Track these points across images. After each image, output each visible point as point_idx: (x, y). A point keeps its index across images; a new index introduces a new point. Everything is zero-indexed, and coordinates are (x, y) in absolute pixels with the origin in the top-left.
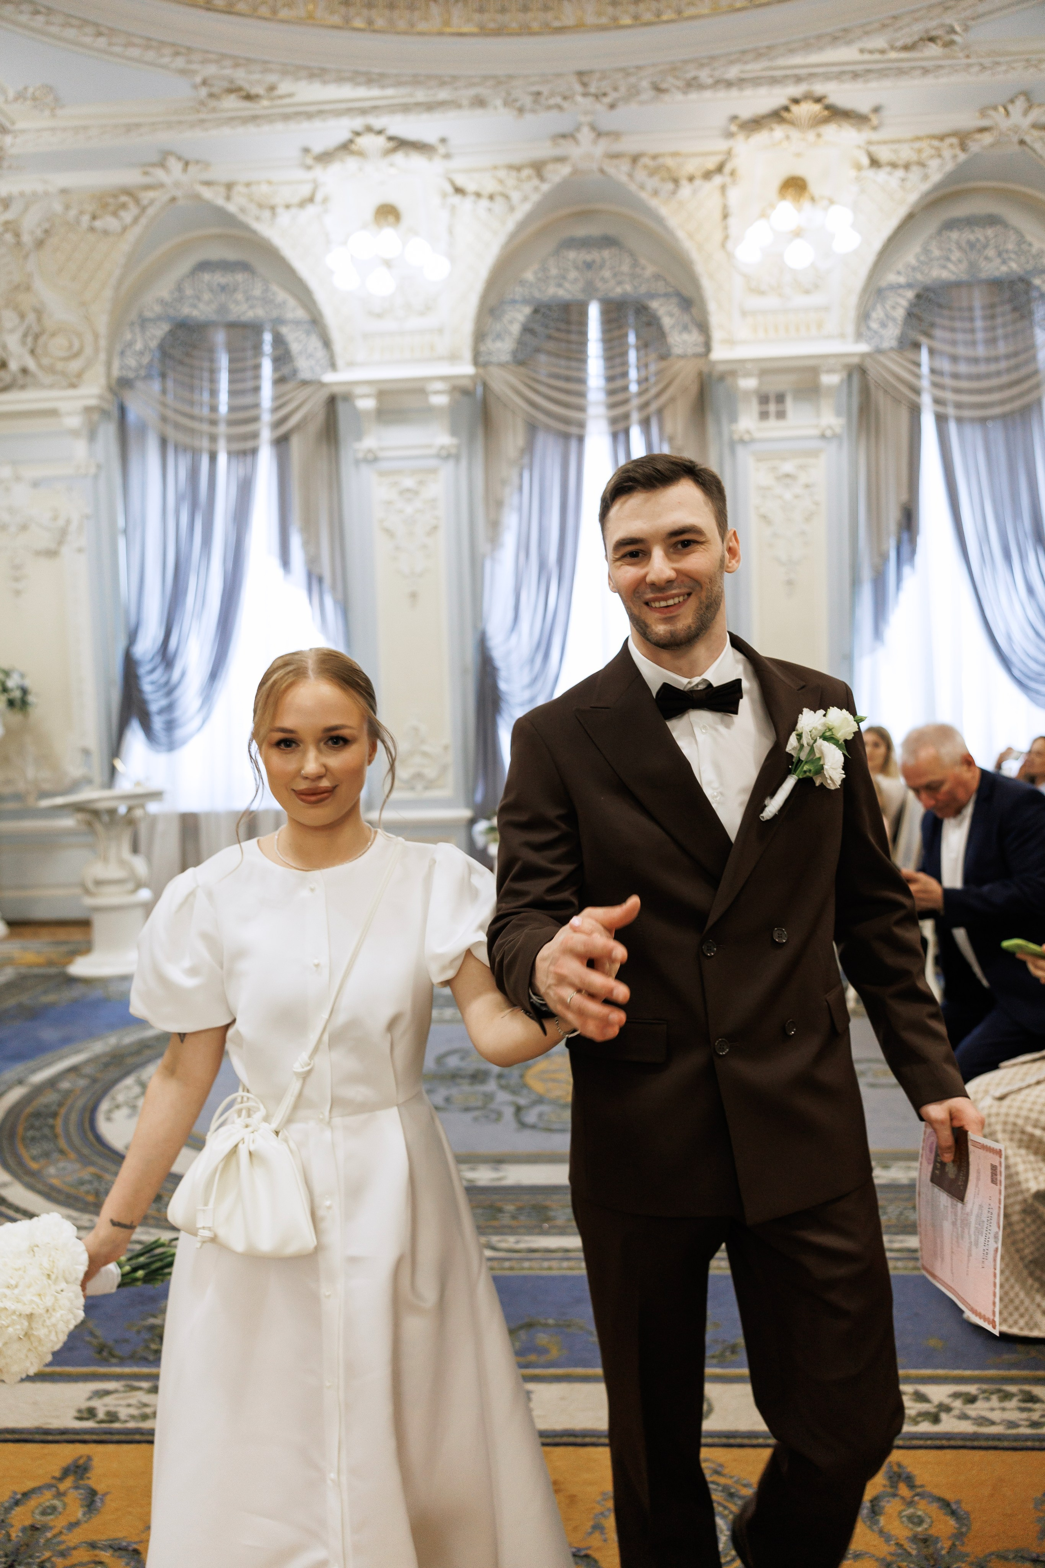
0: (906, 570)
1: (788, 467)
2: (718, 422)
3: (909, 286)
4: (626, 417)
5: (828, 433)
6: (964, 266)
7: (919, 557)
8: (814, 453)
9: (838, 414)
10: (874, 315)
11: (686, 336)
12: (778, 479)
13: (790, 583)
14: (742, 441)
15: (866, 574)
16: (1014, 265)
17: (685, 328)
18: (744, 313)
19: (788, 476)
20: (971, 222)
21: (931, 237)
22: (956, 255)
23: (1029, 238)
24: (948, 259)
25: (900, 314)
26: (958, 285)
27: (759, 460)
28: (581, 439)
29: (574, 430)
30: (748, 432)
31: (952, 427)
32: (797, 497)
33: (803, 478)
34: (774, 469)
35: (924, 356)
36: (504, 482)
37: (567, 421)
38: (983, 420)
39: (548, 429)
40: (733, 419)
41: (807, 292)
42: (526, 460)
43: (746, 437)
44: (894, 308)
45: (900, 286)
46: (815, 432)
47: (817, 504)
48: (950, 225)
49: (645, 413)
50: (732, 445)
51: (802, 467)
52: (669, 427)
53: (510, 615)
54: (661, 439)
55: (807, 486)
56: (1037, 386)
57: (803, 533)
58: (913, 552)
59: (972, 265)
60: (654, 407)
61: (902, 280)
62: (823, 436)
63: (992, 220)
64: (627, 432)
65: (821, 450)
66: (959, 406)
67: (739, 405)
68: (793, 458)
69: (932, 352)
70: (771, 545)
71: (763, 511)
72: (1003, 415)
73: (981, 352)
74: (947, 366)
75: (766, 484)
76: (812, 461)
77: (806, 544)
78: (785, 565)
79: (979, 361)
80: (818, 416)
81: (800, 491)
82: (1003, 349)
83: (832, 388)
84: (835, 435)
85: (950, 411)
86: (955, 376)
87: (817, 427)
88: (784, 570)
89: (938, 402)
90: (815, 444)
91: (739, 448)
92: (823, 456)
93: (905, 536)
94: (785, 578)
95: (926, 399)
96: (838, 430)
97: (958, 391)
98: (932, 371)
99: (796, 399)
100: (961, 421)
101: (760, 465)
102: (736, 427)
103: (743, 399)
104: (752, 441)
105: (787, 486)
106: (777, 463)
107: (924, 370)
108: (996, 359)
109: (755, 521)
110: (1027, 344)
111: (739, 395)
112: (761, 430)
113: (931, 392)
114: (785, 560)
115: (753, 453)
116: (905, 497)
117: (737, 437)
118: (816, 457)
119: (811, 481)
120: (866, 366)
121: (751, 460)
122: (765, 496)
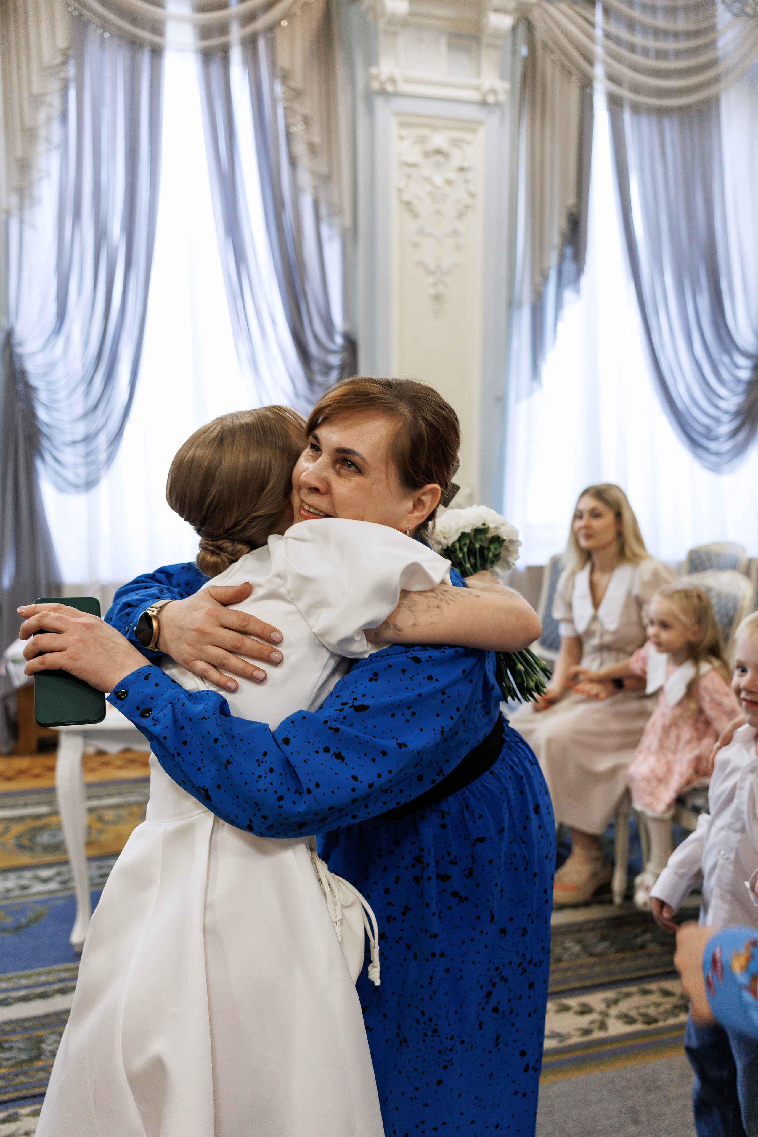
0: (568, 295)
1: (439, 140)
2: (350, 63)
4: (223, 29)
5: (491, 99)
7: (585, 280)
8: (471, 125)
9: (502, 77)
12: (426, 154)
13: (437, 298)
14: (383, 93)
15: (526, 296)
19: (439, 152)
27: (402, 125)
28: (157, 52)
29: (146, 35)
30: (393, 80)
31: (627, 116)
32: (449, 182)
33: (457, 159)
34: (421, 140)
35: (599, 16)
36: (37, 100)
37: (134, 18)
38: (661, 112)
39: (105, 24)
40: (371, 60)
42: (71, 70)
43: (390, 88)
46: (476, 96)
47: (472, 195)
49: (250, 29)
50: (369, 97)
51: (456, 143)
52: (284, 60)
53: (52, 308)
54: (273, 75)
55: (462, 169)
56: (716, 80)
57: (455, 233)
58: (579, 270)
60: (261, 23)
62: (484, 104)
64: (225, 51)
65: (480, 123)
66: (635, 89)
67: (382, 42)
68: (447, 128)
69: (607, 11)
70: (415, 245)
71: (406, 197)
72: (680, 109)
73: (660, 22)
74: (623, 33)
75: (411, 160)
76: (468, 136)
77: (458, 248)
78: (432, 273)
79: (657, 33)
80: (478, 74)
81: (452, 175)
82: (682, 24)
83: (497, 35)
84: (497, 104)
85: (625, 93)
86: (632, 48)
87: (477, 88)
88: (431, 280)
89: (612, 78)
90: (474, 113)
91: (379, 103)
92: (482, 132)
93: (569, 251)
94: (432, 291)
95: (599, 72)
96: (503, 98)
97: (635, 68)
98: (608, 36)
99: (452, 46)
100: (636, 109)
101: (405, 132)
102: (374, 70)
103: (387, 33)
104: (396, 94)
105: (438, 166)
106: (426, 132)
107: (598, 33)
108: (676, 35)
109: (396, 210)
110: (708, 24)
111: (382, 25)
112: (408, 81)
113: (606, 63)
114: (432, 266)
115: (397, 114)
116: (571, 201)
117: (375, 85)
118: (474, 131)
119: (466, 164)
120: (536, 15)
121: (393, 123)
122: (409, 176)
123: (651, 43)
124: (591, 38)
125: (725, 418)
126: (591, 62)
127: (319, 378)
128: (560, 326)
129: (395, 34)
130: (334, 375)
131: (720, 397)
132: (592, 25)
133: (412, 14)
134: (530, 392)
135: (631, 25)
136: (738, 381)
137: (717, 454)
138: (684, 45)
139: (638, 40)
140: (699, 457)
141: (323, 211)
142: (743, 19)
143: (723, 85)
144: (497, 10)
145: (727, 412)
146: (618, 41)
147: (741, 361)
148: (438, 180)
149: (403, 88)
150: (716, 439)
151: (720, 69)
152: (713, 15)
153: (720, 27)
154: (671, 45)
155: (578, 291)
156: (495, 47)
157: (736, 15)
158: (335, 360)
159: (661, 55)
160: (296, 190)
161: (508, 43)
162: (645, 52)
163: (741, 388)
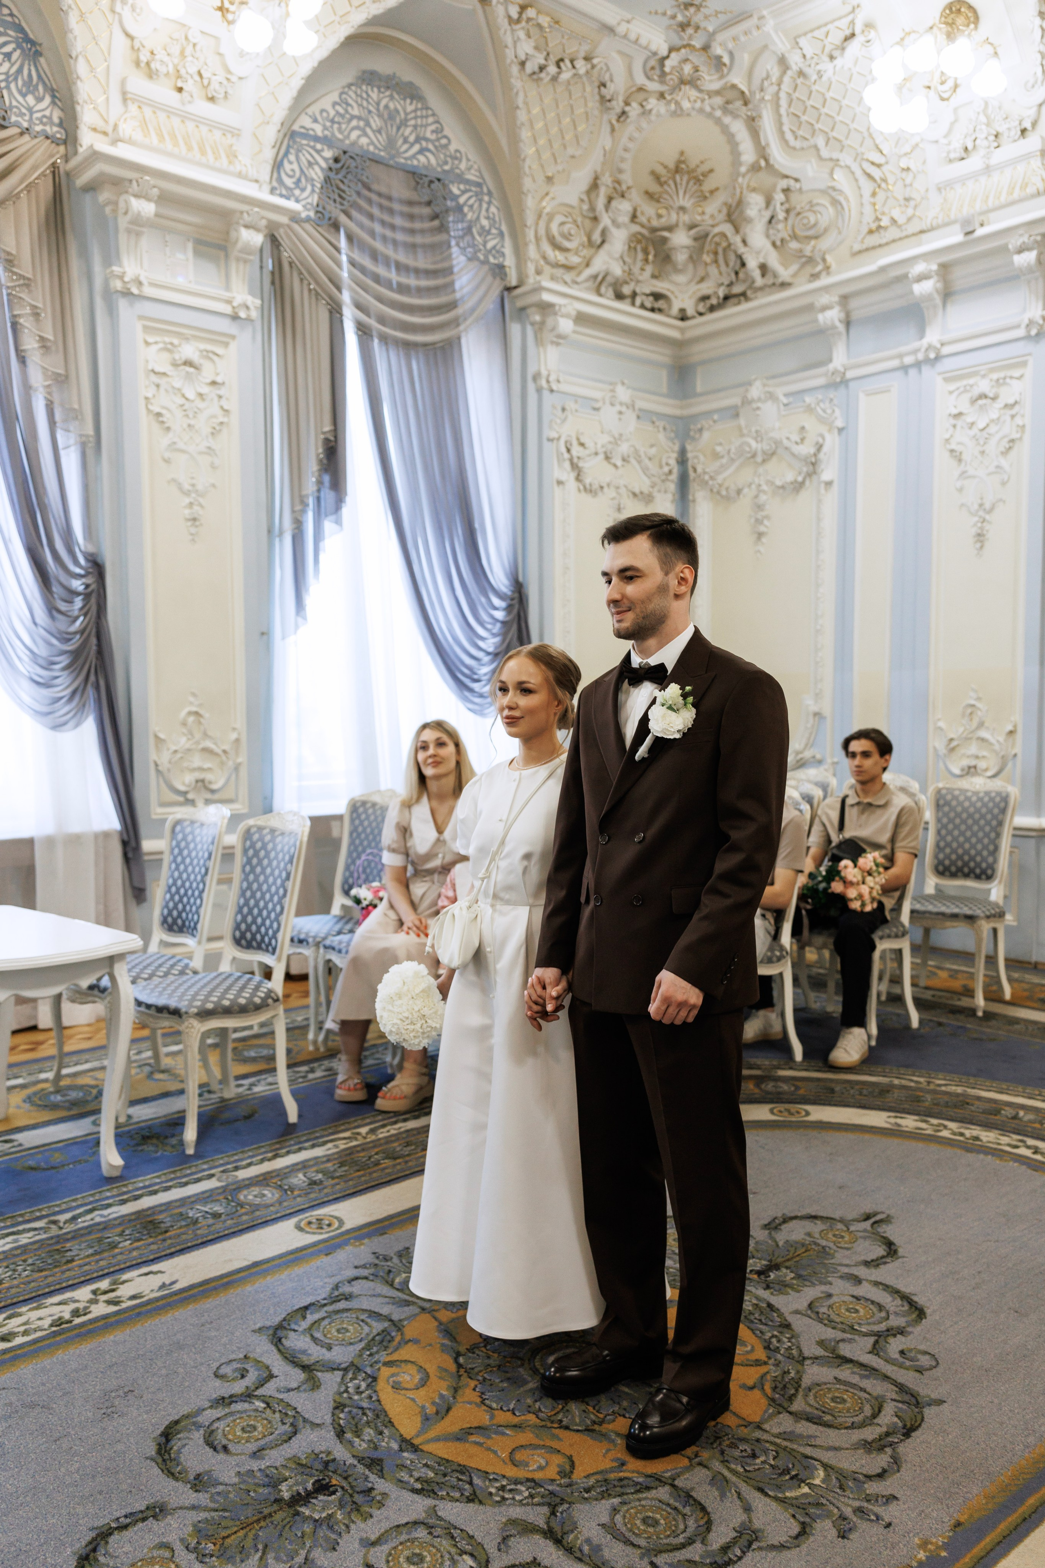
0: (328, 525)
1: (189, 351)
2: (85, 254)
3: (327, 141)
5: (243, 315)
6: (383, 138)
7: (345, 510)
8: (224, 340)
9: (251, 293)
10: (287, 166)
11: (30, 99)
12: (175, 365)
13: (194, 520)
14: (127, 294)
15: (286, 524)
16: (433, 161)
17: (29, 88)
18: (125, 97)
19: (188, 363)
20: (391, 84)
21: (349, 86)
22: (376, 122)
23: (447, 132)
24: (368, 124)
25: (317, 174)
26: (376, 161)
27: (148, 330)
30: (138, 282)
31: (376, 346)
32: (201, 395)
33: (208, 372)
34: (169, 349)
35: (343, 243)
38: (408, 346)
40: (110, 257)
41: (212, 99)
43: (135, 291)
44: (310, 164)
45: (316, 139)
46: (228, 310)
47: (226, 412)
48: (369, 78)
50: (109, 295)
51: (208, 355)
55: (214, 383)
56: (455, 322)
57: (210, 451)
58: (340, 501)
59: (391, 142)
61: (318, 130)
62: (235, 317)
63: (411, 93)
65: (233, 337)
66: (382, 320)
67: (123, 238)
68: (195, 337)
69: (350, 238)
70: (167, 461)
71: (156, 409)
72: (425, 345)
73: (401, 257)
74: (367, 262)
75: (158, 369)
76: (220, 350)
77: (213, 466)
78: (187, 493)
79: (400, 267)
80: (228, 288)
81: (205, 390)
82: (422, 262)
83: (247, 250)
84: (249, 319)
85: (372, 322)
86: (377, 279)
87: (229, 302)
88: (187, 500)
89: (359, 306)
90: (224, 326)
91: (122, 304)
92: (233, 346)
93: (327, 479)
94: (187, 512)
95: (346, 297)
96: (254, 314)
97: (380, 299)
98: (352, 263)
99: (197, 253)
100: (384, 339)
101: (151, 339)
102: (116, 269)
103: (129, 231)
104: (142, 297)
105: (188, 376)
106: (176, 341)
107: (344, 258)
108: (417, 271)
109: (145, 421)
110: (445, 265)
111: (123, 222)
112: (152, 284)
113: (351, 290)
114: (187, 487)
115: (141, 318)
116: (328, 428)
117: (118, 285)
118: (226, 345)
119: (219, 379)
120: (281, 234)
121: (139, 326)
122: (158, 386)
123: (393, 276)
124: (339, 264)
125: (486, 659)
126: (339, 289)
127: (63, 606)
128: (322, 557)
129: (138, 234)
130: (78, 602)
131: (482, 639)
132: (338, 250)
133: (157, 215)
134: (297, 627)
135: (374, 255)
136: (497, 620)
137: (481, 696)
138: (424, 283)
139: (381, 271)
140: (466, 699)
141: (58, 416)
142: (476, 263)
143: (462, 328)
144: (247, 227)
145: (488, 654)
146: (363, 270)
147: (496, 602)
148: (191, 395)
149: (148, 291)
150: (477, 681)
151: (459, 311)
152: (449, 257)
153: (456, 270)
154: (412, 281)
155: (339, 522)
156: (246, 261)
157: (470, 259)
158: (77, 585)
159: (402, 289)
160: (27, 388)
161: (256, 258)
162: (388, 284)
163: (497, 628)
